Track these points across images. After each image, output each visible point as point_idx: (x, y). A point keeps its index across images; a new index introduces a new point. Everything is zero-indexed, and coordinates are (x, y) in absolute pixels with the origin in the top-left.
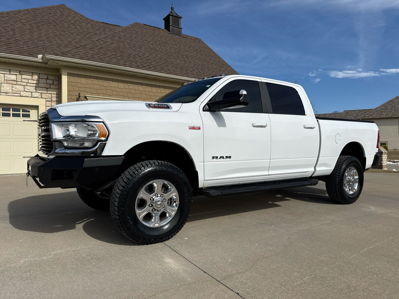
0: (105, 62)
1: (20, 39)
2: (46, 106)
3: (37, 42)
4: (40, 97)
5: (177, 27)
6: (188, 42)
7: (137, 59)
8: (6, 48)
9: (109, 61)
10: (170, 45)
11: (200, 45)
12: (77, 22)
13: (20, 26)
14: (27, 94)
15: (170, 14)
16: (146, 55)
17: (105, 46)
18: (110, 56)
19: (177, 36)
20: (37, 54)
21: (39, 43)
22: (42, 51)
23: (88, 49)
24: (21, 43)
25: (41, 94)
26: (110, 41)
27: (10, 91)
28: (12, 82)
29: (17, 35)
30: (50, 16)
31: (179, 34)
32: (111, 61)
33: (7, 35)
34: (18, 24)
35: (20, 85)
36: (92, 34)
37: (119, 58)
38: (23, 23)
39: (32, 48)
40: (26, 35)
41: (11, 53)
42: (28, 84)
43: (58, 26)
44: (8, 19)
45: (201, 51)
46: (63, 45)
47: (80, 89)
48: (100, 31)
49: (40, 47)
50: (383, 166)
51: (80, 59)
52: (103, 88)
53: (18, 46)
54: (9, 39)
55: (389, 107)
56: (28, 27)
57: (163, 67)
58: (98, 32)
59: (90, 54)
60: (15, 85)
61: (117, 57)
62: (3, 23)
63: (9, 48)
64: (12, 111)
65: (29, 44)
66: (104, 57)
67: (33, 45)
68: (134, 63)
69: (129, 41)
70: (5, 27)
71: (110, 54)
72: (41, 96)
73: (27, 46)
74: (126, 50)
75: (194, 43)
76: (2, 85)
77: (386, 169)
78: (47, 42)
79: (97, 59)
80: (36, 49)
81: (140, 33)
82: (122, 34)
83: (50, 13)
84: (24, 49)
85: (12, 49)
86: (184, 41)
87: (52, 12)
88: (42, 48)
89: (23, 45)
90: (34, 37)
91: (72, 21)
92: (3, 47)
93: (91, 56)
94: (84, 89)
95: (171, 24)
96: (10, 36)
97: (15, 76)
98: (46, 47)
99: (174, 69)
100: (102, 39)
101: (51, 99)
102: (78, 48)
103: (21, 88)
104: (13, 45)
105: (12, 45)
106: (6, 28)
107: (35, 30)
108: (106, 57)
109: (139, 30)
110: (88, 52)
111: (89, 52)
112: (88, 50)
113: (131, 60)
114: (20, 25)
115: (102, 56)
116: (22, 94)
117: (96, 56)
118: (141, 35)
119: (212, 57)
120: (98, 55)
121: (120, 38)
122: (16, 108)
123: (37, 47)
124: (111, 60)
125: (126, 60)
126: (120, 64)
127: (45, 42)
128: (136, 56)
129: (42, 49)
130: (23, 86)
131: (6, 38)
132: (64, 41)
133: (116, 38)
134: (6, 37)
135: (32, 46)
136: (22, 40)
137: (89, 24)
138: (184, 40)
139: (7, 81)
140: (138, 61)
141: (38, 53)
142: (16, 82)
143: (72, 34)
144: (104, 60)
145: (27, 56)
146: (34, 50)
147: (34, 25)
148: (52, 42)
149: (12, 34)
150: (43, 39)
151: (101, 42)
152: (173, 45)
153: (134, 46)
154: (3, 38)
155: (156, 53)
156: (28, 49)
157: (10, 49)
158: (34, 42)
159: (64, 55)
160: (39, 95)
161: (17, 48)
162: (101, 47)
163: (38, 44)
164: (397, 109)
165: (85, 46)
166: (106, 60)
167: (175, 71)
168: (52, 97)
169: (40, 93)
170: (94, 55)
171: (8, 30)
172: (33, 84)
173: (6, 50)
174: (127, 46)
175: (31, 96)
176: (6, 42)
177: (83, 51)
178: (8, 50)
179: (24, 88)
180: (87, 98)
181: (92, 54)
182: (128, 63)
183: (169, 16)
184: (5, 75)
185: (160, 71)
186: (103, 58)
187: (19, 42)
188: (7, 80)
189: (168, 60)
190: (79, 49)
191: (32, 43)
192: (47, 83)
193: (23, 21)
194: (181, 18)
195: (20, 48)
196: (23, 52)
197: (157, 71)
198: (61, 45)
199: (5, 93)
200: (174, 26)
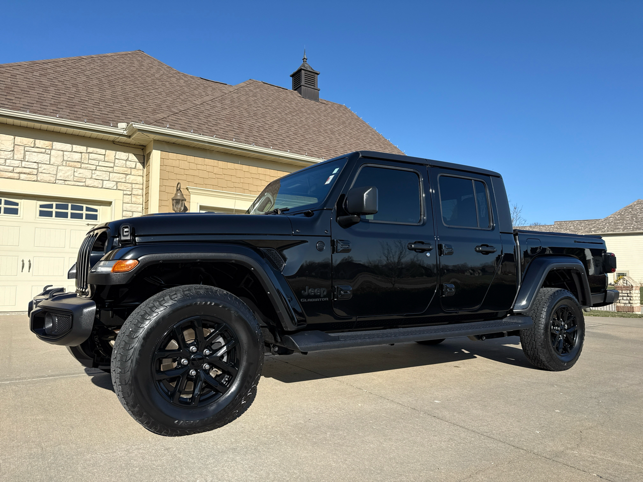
0: (219, 136)
1: (87, 100)
2: (123, 203)
3: (112, 105)
4: (115, 188)
5: (312, 87)
6: (329, 110)
7: (262, 134)
8: (69, 111)
9: (224, 135)
10: (305, 114)
11: (347, 115)
12: (165, 77)
13: (84, 80)
14: (96, 183)
15: (303, 68)
16: (275, 128)
17: (215, 112)
18: (224, 127)
19: (313, 102)
20: (114, 122)
21: (115, 105)
22: (121, 118)
23: (191, 115)
24: (90, 105)
25: (117, 184)
26: (219, 105)
27: (71, 178)
28: (76, 164)
29: (82, 93)
30: (124, 66)
31: (315, 98)
32: (226, 135)
33: (68, 93)
34: (80, 77)
35: (86, 169)
36: (188, 94)
37: (237, 130)
38: (88, 77)
39: (107, 113)
40: (94, 94)
41: (77, 119)
42: (98, 167)
43: (137, 82)
44: (66, 69)
45: (350, 124)
46: (150, 109)
47: (179, 177)
48: (199, 90)
49: (118, 112)
50: (635, 309)
51: (182, 130)
52: (214, 176)
53: (86, 109)
54: (71, 99)
55: (627, 216)
56: (95, 82)
57: (302, 146)
58: (196, 92)
59: (195, 123)
60: (80, 168)
61: (235, 130)
62: (60, 76)
63: (73, 112)
64: (71, 210)
65: (101, 107)
66: (216, 128)
67: (107, 108)
68: (260, 140)
69: (246, 106)
70: (63, 80)
71: (223, 125)
72: (117, 187)
73: (98, 109)
74: (244, 119)
75: (338, 112)
76: (59, 168)
77: (640, 313)
78: (126, 105)
79: (206, 131)
80: (112, 114)
81: (259, 95)
82: (235, 96)
83: (124, 63)
84: (95, 113)
85: (78, 113)
86: (323, 109)
87: (127, 61)
88: (120, 113)
89: (92, 108)
90: (107, 97)
91: (157, 76)
92: (64, 110)
93: (196, 126)
94: (184, 177)
95: (303, 83)
96: (72, 94)
97: (80, 154)
98: (126, 112)
99: (317, 149)
100: (207, 102)
101: (132, 191)
102: (176, 114)
103: (87, 174)
104: (79, 107)
105: (76, 107)
106: (65, 83)
107: (106, 87)
108: (218, 129)
109: (258, 90)
110: (191, 120)
111: (194, 121)
112: (191, 118)
113: (255, 134)
114: (84, 78)
115: (213, 128)
116: (89, 182)
117: (203, 127)
118: (262, 98)
119: (368, 133)
120: (207, 126)
121: (232, 101)
122: (77, 203)
123: (113, 112)
124: (227, 133)
125: (247, 135)
126: (241, 141)
127: (123, 104)
128: (261, 129)
129: (121, 115)
130: (91, 171)
131: (68, 98)
132: (150, 104)
133: (228, 102)
134: (67, 95)
135: (106, 110)
136: (90, 100)
137: (181, 80)
138: (323, 107)
139: (67, 163)
140: (265, 136)
141: (116, 120)
142: (79, 164)
143: (160, 94)
144: (217, 133)
145: (102, 124)
146: (109, 116)
147: (103, 79)
148: (134, 105)
149: (73, 92)
150: (120, 100)
151: (208, 107)
152: (309, 114)
153: (255, 114)
154: (63, 97)
155: (288, 125)
156: (102, 115)
157: (75, 113)
158: (108, 104)
159: (159, 124)
160: (114, 185)
161: (85, 112)
162: (209, 113)
163: (114, 107)
164: (640, 219)
165: (186, 112)
166: (219, 134)
167: (318, 152)
168: (132, 189)
169: (115, 183)
170: (201, 125)
171: (68, 86)
172: (105, 168)
173: (70, 115)
174: (246, 114)
175: (101, 187)
176: (67, 103)
177: (185, 119)
178: (73, 115)
179: (92, 173)
180: (190, 190)
181: (198, 124)
182: (251, 139)
183: (300, 71)
184: (65, 153)
185: (298, 152)
186: (215, 130)
187: (86, 104)
188: (67, 161)
189: (307, 137)
190: (178, 115)
191: (104, 105)
192: (126, 167)
193: (88, 73)
194: (318, 74)
195: (89, 113)
196: (95, 119)
197: (294, 151)
198: (147, 110)
199: (63, 181)
200: (308, 86)
